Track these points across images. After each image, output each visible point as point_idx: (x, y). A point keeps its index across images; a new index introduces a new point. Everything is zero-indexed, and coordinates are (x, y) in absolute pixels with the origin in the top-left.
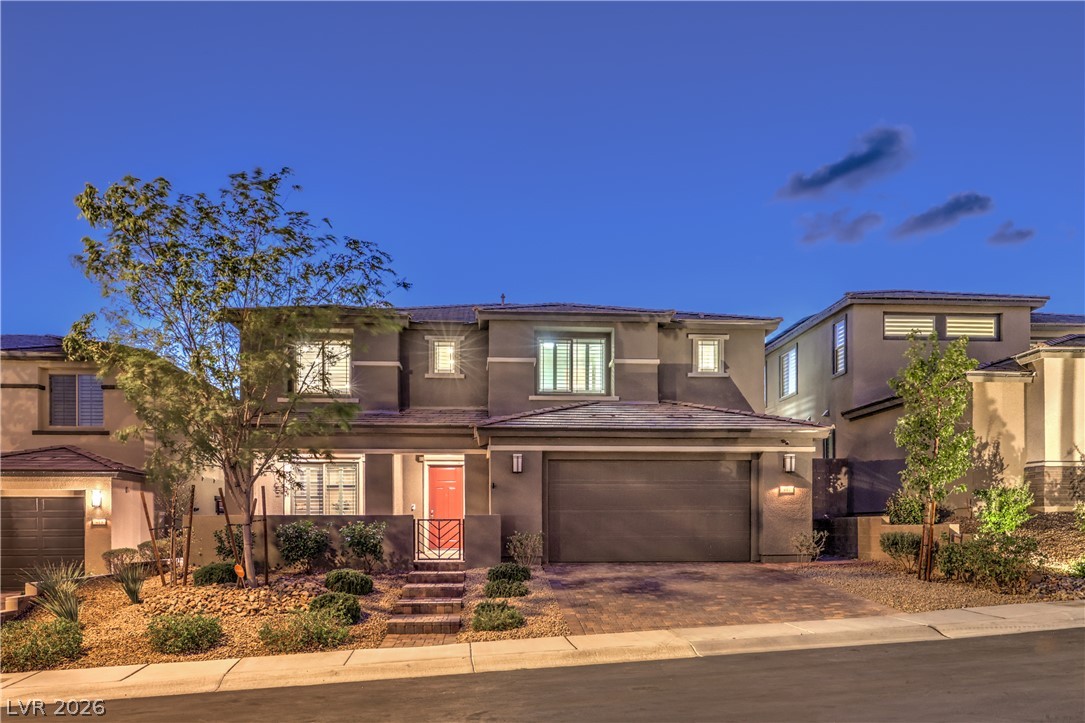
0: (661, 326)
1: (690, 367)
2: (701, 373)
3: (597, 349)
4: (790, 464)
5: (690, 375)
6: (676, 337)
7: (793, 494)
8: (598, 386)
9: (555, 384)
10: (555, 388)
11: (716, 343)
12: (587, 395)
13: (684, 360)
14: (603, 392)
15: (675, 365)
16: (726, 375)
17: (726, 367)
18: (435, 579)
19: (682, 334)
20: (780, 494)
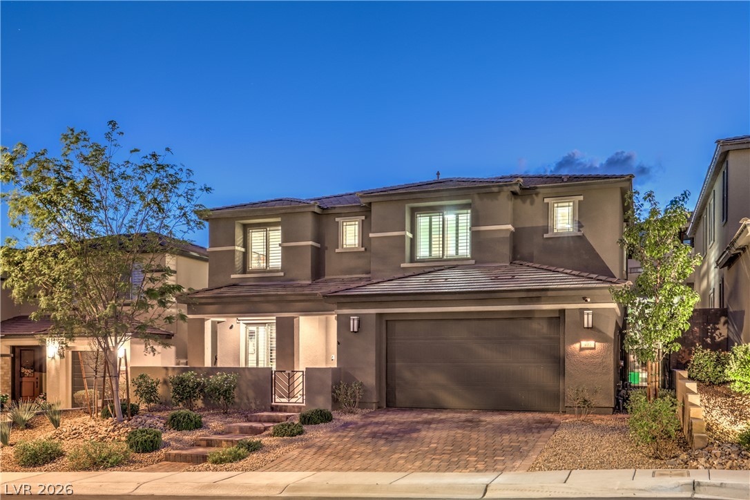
0: (514, 194)
1: (546, 229)
2: (556, 233)
3: (465, 218)
4: (588, 320)
5: (545, 236)
6: (532, 203)
7: (594, 348)
8: (465, 251)
9: (430, 251)
10: (430, 256)
11: (571, 204)
12: (455, 260)
13: (540, 223)
14: (469, 256)
15: (533, 227)
16: (579, 234)
17: (580, 226)
18: (266, 419)
19: (538, 200)
20: (582, 349)
